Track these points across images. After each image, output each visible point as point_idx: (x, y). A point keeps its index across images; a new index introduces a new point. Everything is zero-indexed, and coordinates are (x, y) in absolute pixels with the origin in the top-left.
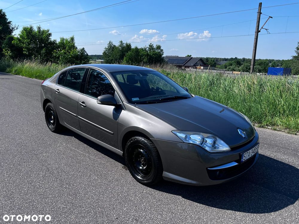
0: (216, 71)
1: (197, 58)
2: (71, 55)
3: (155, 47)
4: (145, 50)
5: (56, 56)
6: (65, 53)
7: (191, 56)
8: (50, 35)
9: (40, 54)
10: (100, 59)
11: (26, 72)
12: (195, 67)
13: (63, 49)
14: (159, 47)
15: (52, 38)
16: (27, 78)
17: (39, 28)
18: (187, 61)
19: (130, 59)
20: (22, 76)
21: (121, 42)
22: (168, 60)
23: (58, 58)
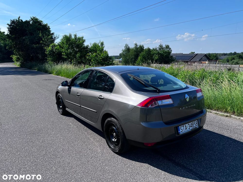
0: (223, 65)
1: (201, 54)
2: (102, 58)
3: (164, 47)
4: (156, 50)
5: (89, 58)
6: (96, 56)
7: (194, 52)
8: (84, 41)
9: (75, 57)
10: (117, 59)
11: (64, 73)
12: (200, 62)
13: (95, 52)
14: (168, 47)
15: (86, 44)
16: (65, 78)
17: (75, 36)
18: (193, 57)
19: (143, 58)
20: (62, 77)
21: (136, 44)
22: (175, 57)
23: (90, 60)
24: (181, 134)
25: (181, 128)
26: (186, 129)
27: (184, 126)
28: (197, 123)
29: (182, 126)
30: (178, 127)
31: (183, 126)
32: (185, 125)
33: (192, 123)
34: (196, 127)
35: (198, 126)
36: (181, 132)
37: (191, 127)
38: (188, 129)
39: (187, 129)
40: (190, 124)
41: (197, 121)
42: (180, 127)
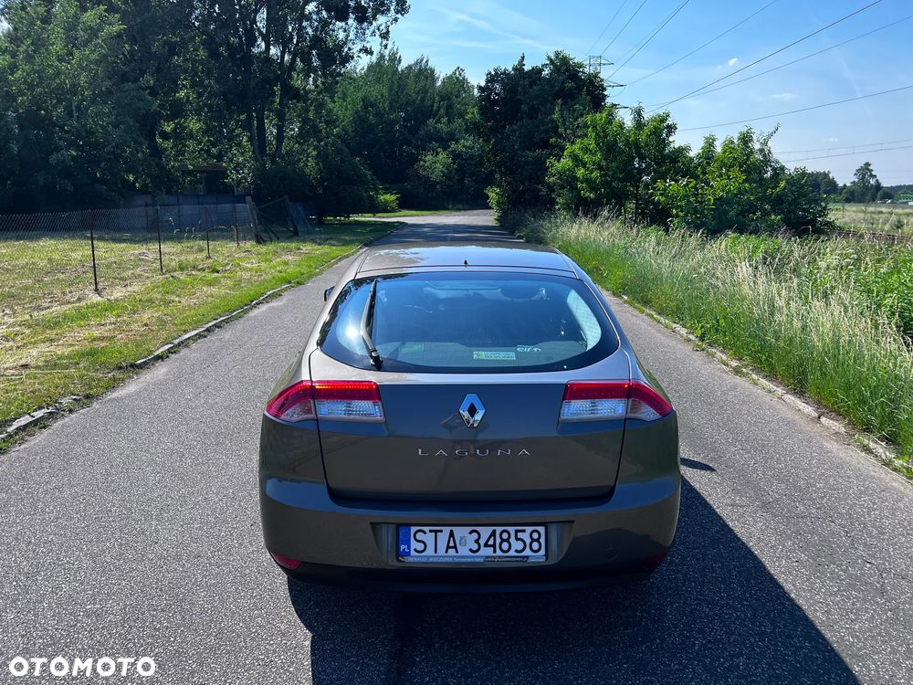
5: (661, 200)
24: (410, 559)
25: (420, 536)
26: (448, 547)
27: (441, 531)
28: (543, 540)
29: (426, 529)
30: (402, 530)
31: (436, 532)
32: (447, 530)
33: (499, 530)
34: (528, 557)
35: (542, 552)
36: (413, 553)
37: (486, 545)
38: (463, 551)
39: (455, 547)
40: (485, 532)
41: (542, 529)
42: (413, 529)
